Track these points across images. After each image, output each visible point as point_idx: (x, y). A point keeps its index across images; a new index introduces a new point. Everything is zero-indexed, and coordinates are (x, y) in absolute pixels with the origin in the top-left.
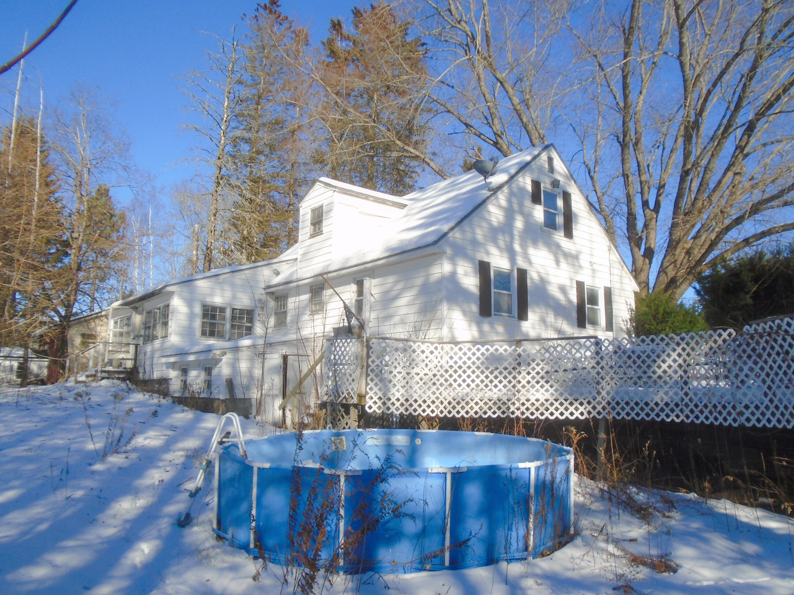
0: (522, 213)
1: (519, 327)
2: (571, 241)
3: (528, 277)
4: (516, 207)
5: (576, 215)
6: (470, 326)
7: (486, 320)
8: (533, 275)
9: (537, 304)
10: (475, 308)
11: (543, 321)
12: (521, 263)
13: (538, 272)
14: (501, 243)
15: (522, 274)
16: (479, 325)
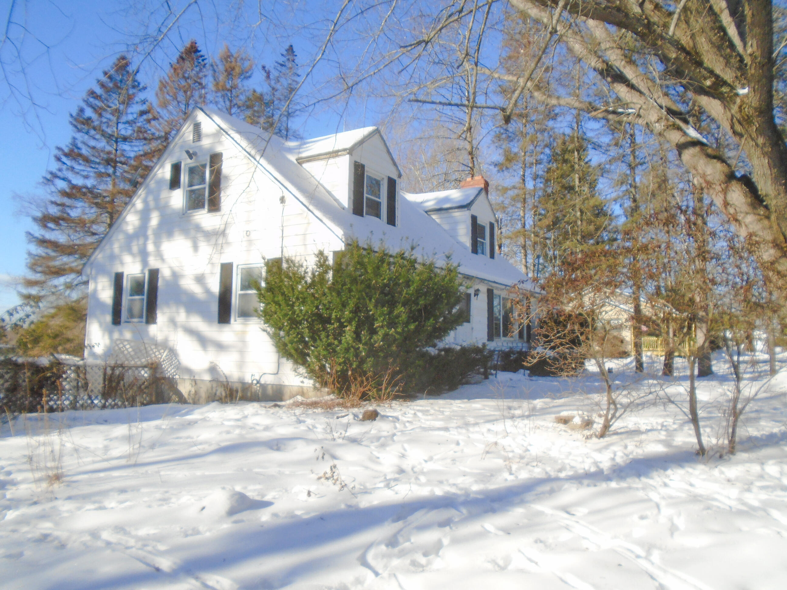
0: (157, 208)
1: (147, 332)
2: (218, 213)
3: (160, 276)
4: (152, 204)
5: (227, 178)
6: (103, 336)
7: (116, 328)
8: (165, 273)
9: (167, 304)
10: (109, 318)
11: (173, 322)
12: (153, 263)
13: (171, 268)
14: (135, 249)
15: (154, 274)
16: (111, 333)
